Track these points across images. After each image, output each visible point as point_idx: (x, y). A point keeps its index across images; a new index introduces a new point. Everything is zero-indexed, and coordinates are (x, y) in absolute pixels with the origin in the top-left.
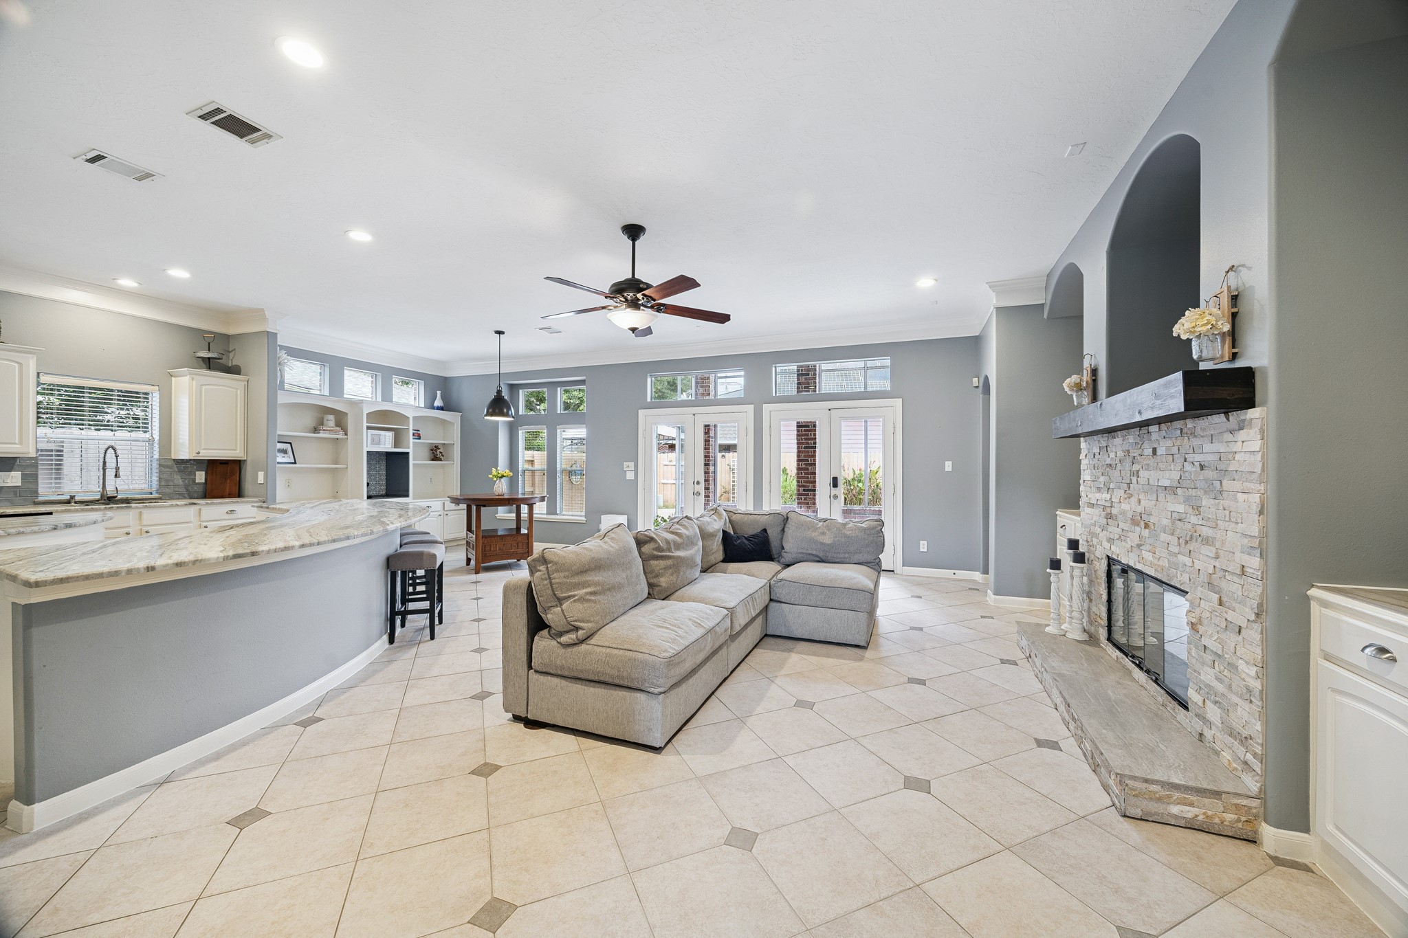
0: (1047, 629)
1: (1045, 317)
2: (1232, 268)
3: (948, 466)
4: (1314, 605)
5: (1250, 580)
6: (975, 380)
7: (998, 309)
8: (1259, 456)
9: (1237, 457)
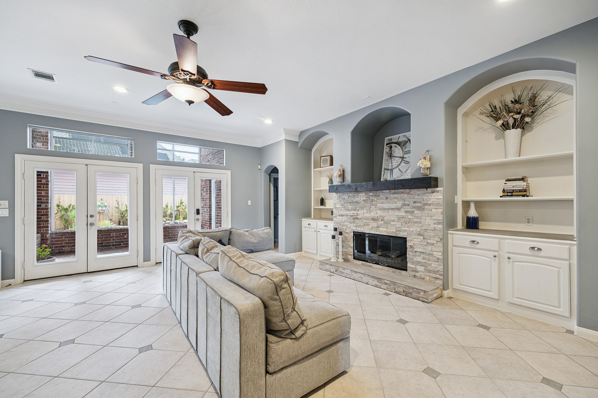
0: (332, 260)
1: (299, 146)
2: (427, 151)
3: (249, 203)
4: (449, 235)
5: (437, 231)
6: (259, 166)
7: (286, 140)
8: (442, 200)
9: (431, 200)
